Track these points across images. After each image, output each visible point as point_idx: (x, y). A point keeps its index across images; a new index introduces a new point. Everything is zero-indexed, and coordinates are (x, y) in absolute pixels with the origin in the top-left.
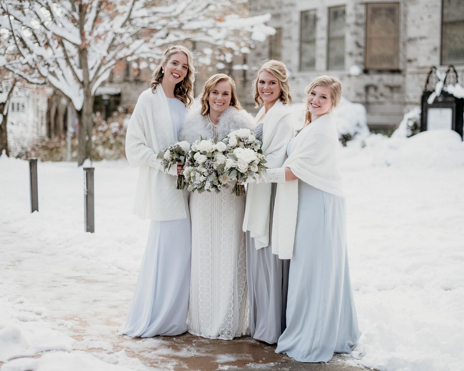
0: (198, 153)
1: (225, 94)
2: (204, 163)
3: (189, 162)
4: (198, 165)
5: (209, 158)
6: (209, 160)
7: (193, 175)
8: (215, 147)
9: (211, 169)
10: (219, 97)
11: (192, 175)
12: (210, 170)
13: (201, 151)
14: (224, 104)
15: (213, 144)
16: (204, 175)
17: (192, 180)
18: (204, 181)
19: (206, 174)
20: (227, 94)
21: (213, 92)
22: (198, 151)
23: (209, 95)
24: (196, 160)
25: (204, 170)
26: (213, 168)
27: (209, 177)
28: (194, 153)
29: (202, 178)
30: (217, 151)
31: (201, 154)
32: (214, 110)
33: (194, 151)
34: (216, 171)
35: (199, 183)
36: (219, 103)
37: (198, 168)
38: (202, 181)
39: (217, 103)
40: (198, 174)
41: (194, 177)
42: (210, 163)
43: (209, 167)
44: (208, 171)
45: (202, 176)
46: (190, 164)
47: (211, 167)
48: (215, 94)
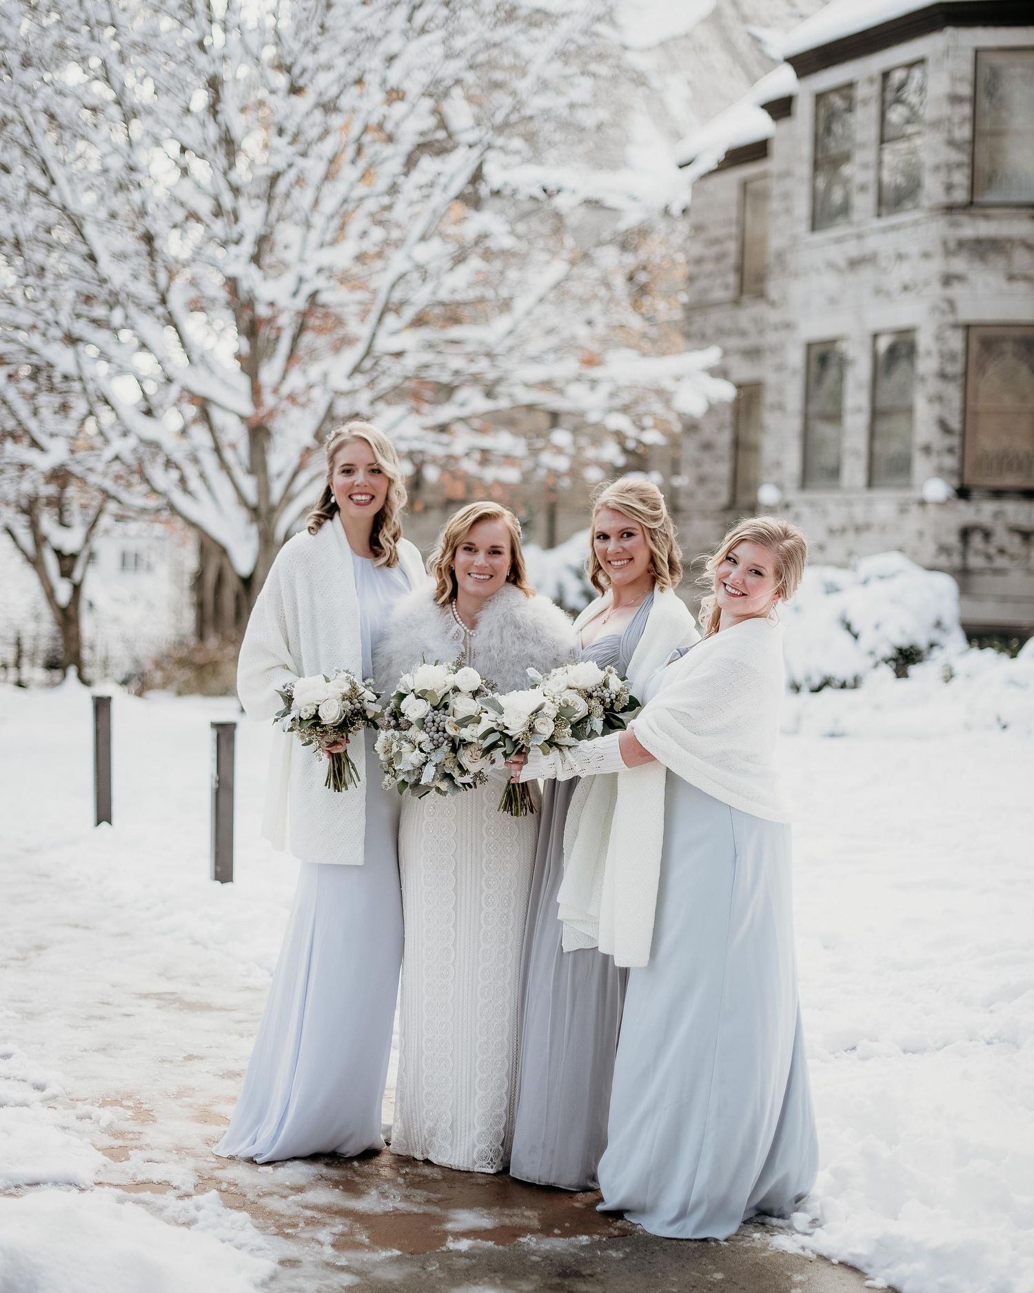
0: (411, 697)
1: (495, 551)
2: (423, 719)
3: (390, 719)
5: (434, 708)
6: (436, 712)
8: (452, 680)
9: (441, 733)
10: (480, 559)
11: (395, 749)
12: (436, 736)
13: (418, 691)
14: (492, 576)
15: (448, 674)
16: (421, 750)
18: (422, 763)
19: (427, 747)
20: (499, 553)
21: (465, 549)
22: (413, 691)
23: (454, 555)
24: (404, 715)
25: (422, 736)
26: (444, 731)
27: (433, 754)
28: (402, 696)
29: (415, 758)
30: (456, 689)
31: (418, 697)
32: (467, 593)
33: (404, 692)
34: (453, 740)
35: (410, 768)
36: (480, 574)
37: (409, 733)
38: (417, 763)
39: (475, 576)
40: (406, 747)
41: (400, 754)
42: (437, 720)
43: (434, 729)
44: (432, 740)
45: (417, 751)
46: (393, 723)
47: (440, 728)
48: (470, 552)
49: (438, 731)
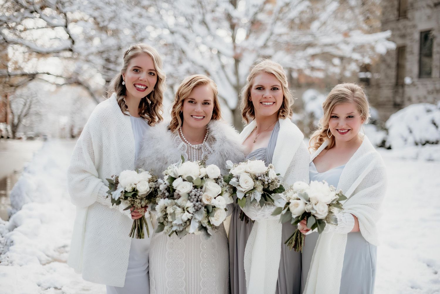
0: (179, 180)
1: (206, 103)
2: (189, 194)
3: (165, 192)
4: (179, 197)
5: (195, 187)
6: (196, 189)
7: (172, 211)
8: (204, 171)
9: (199, 202)
11: (170, 210)
12: (197, 204)
13: (185, 177)
14: (204, 117)
15: (200, 168)
16: (188, 211)
17: (170, 219)
18: (189, 220)
19: (191, 210)
20: (209, 104)
21: (189, 102)
22: (179, 176)
23: (182, 105)
24: (175, 190)
25: (189, 204)
26: (201, 201)
27: (195, 214)
28: (173, 179)
29: (186, 216)
30: (207, 177)
31: (184, 180)
33: (173, 176)
34: (206, 207)
35: (181, 222)
36: (198, 116)
37: (179, 201)
38: (186, 219)
39: (195, 117)
40: (179, 210)
41: (173, 214)
42: (198, 194)
43: (196, 200)
44: (195, 206)
45: (186, 213)
46: (168, 194)
47: (199, 200)
48: (191, 104)
49: (197, 201)
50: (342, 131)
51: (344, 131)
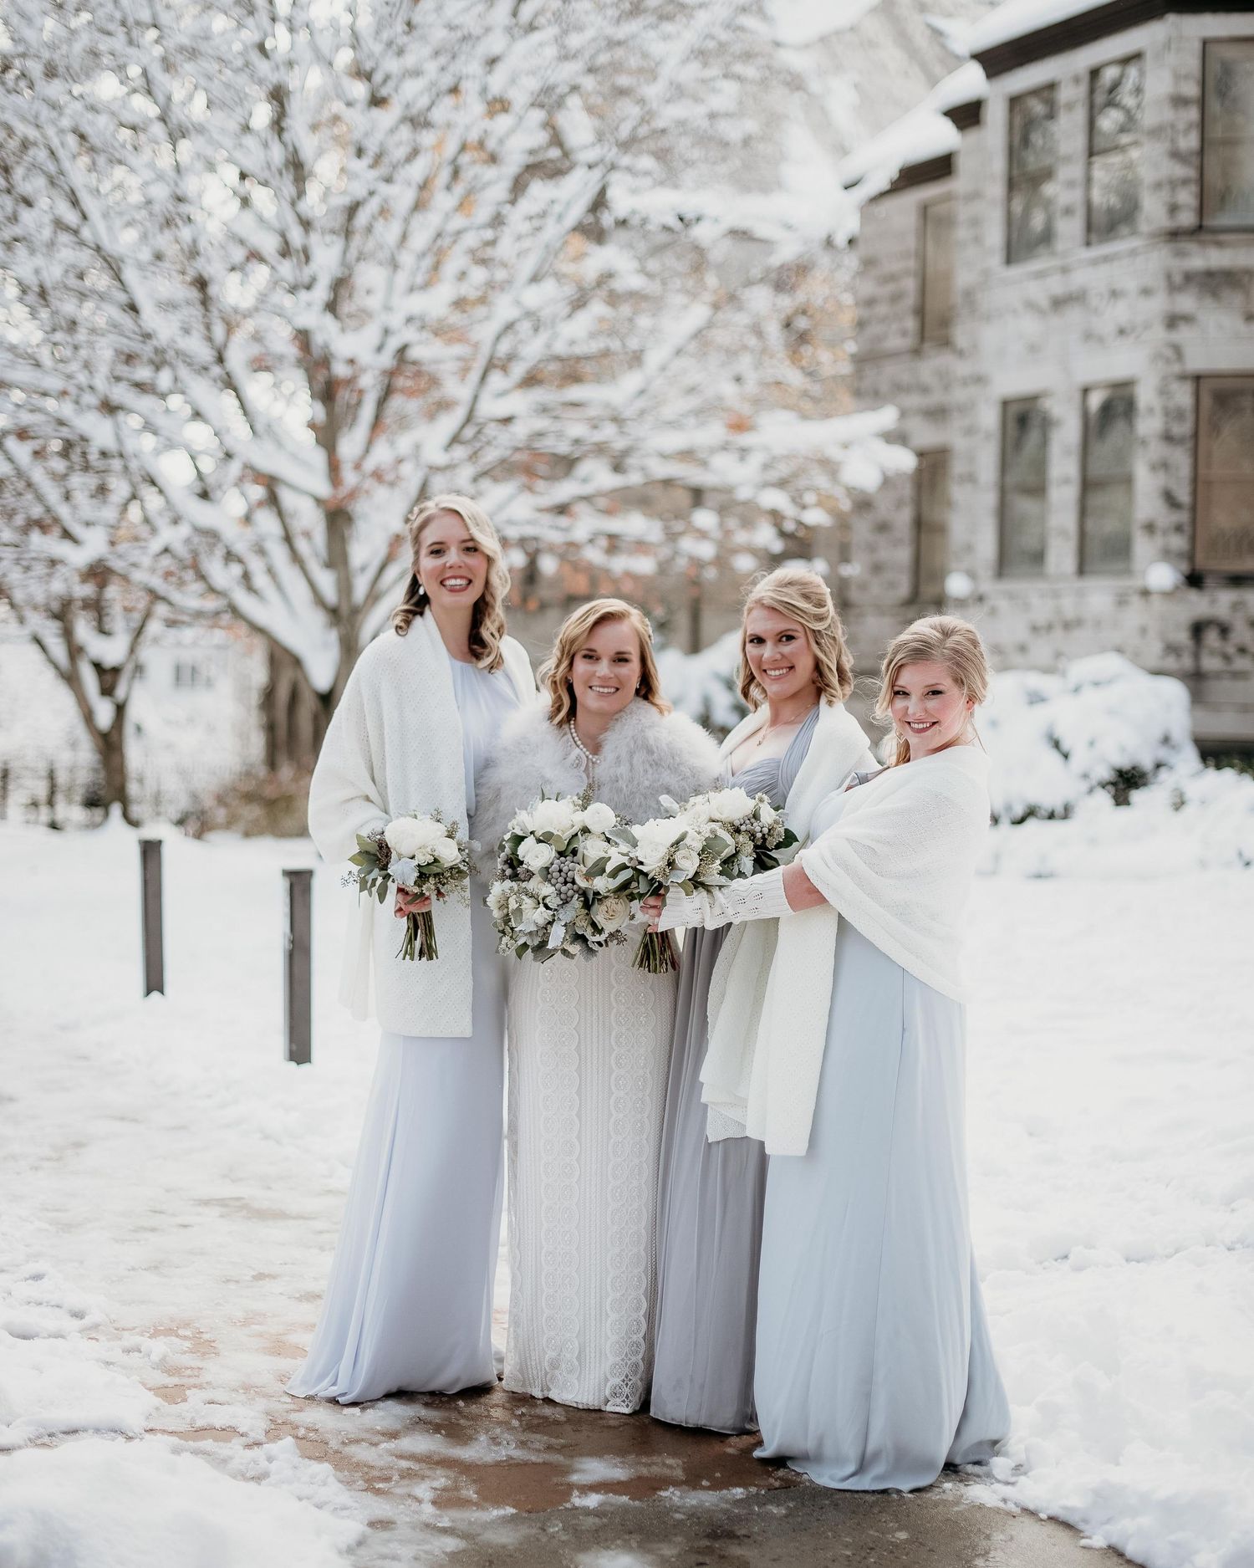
0: (530, 841)
1: (619, 658)
2: (547, 869)
5: (560, 854)
6: (562, 859)
7: (516, 905)
8: (581, 818)
9: (569, 885)
10: (603, 668)
11: (513, 905)
12: (565, 888)
13: (539, 833)
14: (616, 688)
15: (575, 812)
16: (547, 907)
17: (513, 922)
18: (548, 922)
19: (554, 902)
20: (626, 660)
21: (585, 656)
22: (532, 833)
24: (523, 862)
25: (547, 890)
26: (573, 882)
27: (561, 911)
28: (518, 840)
29: (540, 915)
30: (585, 830)
31: (539, 841)
32: (587, 710)
33: (520, 833)
34: (584, 893)
35: (533, 928)
36: (604, 687)
37: (530, 884)
38: (542, 922)
39: (598, 689)
40: (528, 903)
41: (519, 912)
42: (565, 869)
43: (561, 880)
44: (559, 893)
45: (542, 908)
46: (509, 872)
47: (568, 879)
48: (589, 661)
49: (566, 883)
50: (916, 726)
51: (921, 726)
